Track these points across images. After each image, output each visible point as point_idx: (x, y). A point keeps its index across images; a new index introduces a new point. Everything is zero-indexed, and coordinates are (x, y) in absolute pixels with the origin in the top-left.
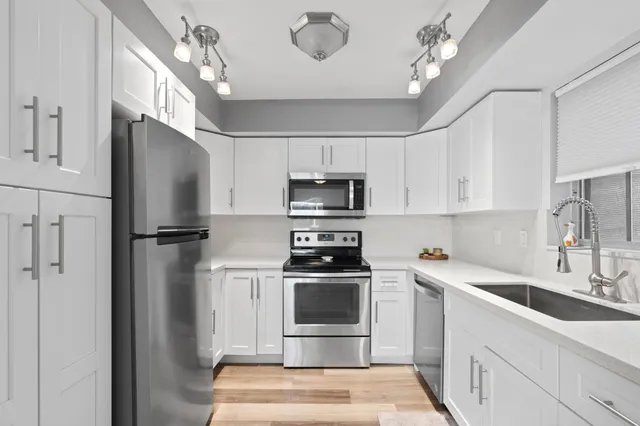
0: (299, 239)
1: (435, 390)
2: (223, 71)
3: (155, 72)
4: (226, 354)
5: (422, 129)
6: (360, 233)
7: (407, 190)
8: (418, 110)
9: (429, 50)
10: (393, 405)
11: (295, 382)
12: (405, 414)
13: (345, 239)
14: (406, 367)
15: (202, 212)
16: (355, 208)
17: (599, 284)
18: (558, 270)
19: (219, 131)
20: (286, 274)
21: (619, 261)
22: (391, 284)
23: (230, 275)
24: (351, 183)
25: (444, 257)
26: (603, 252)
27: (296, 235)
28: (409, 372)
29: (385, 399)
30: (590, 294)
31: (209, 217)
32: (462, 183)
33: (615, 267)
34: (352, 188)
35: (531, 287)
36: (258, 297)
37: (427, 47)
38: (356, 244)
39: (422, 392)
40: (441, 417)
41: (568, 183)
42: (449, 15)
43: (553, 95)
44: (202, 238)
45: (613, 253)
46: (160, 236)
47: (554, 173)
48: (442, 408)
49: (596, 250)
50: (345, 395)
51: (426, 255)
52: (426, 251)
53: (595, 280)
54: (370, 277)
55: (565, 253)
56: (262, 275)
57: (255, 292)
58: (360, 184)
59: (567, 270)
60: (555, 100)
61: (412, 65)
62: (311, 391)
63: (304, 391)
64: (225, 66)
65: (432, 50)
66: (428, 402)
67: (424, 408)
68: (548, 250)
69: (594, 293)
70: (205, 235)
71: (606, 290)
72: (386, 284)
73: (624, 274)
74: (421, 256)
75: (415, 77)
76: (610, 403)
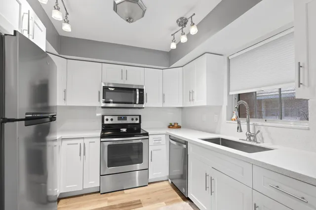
0: (107, 120)
1: (183, 191)
2: (66, 16)
3: (20, 4)
4: (61, 192)
5: (171, 67)
6: (140, 116)
7: (164, 95)
8: (169, 58)
9: (182, 29)
10: (164, 203)
11: (109, 201)
12: (170, 206)
13: (132, 119)
14: (165, 182)
15: (52, 103)
16: (139, 103)
17: (249, 136)
18: (238, 131)
19: (57, 54)
20: (102, 140)
21: (256, 126)
22: (158, 142)
23: (65, 142)
24: (137, 90)
25: (179, 127)
26: (250, 123)
27: (106, 118)
28: (167, 184)
29: (159, 200)
30: (246, 140)
31: (56, 106)
32: (191, 93)
33: (254, 129)
34: (138, 93)
35: (222, 139)
36: (84, 154)
37: (181, 27)
38: (138, 122)
39: (175, 193)
40: (187, 204)
41: (233, 95)
42: (194, 14)
43: (228, 58)
44: (51, 121)
45: (254, 123)
46: (26, 119)
47: (229, 91)
48: (187, 199)
49: (248, 122)
50: (138, 203)
51: (171, 126)
52: (171, 124)
53: (249, 135)
54: (148, 139)
55: (240, 124)
56: (86, 141)
57: (83, 151)
58: (141, 90)
59: (241, 131)
60: (229, 60)
61: (172, 35)
62: (119, 205)
63: (115, 205)
64: (68, 14)
65: (184, 29)
66: (179, 198)
67: (178, 201)
68: (227, 123)
69: (248, 140)
70: (53, 118)
71: (252, 138)
72: (156, 142)
73: (259, 132)
74: (169, 127)
75: (174, 41)
76: (278, 187)
